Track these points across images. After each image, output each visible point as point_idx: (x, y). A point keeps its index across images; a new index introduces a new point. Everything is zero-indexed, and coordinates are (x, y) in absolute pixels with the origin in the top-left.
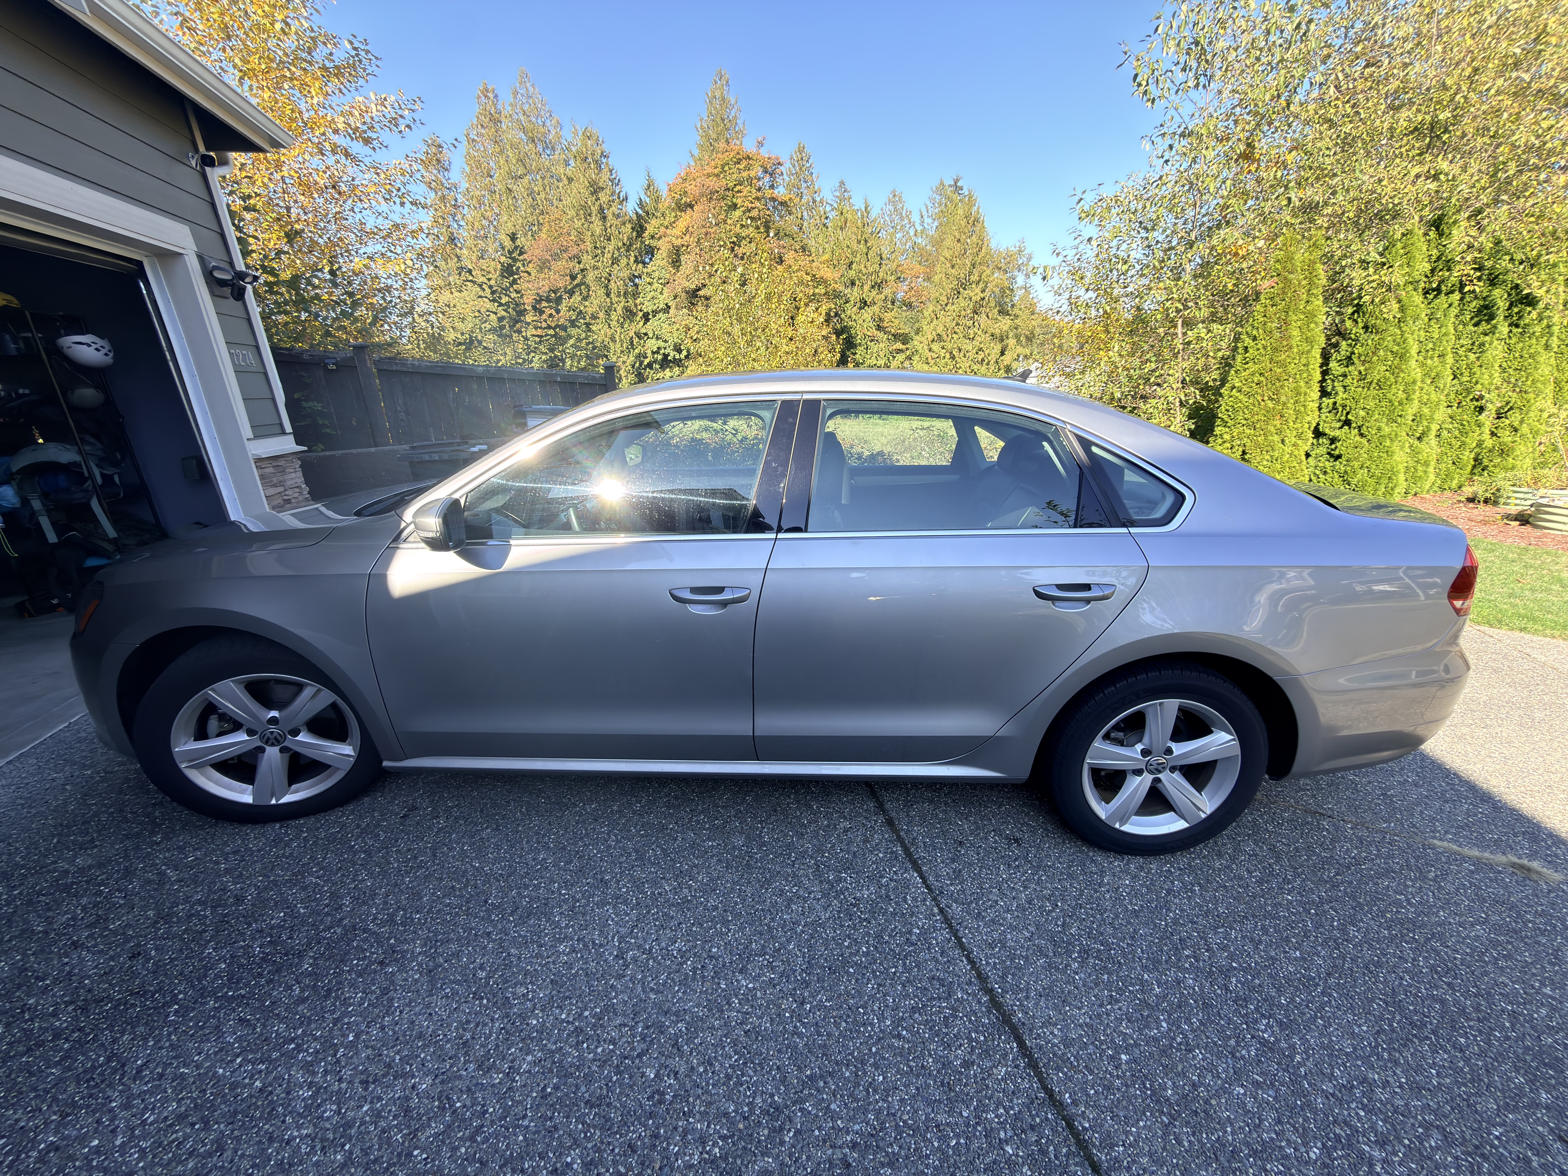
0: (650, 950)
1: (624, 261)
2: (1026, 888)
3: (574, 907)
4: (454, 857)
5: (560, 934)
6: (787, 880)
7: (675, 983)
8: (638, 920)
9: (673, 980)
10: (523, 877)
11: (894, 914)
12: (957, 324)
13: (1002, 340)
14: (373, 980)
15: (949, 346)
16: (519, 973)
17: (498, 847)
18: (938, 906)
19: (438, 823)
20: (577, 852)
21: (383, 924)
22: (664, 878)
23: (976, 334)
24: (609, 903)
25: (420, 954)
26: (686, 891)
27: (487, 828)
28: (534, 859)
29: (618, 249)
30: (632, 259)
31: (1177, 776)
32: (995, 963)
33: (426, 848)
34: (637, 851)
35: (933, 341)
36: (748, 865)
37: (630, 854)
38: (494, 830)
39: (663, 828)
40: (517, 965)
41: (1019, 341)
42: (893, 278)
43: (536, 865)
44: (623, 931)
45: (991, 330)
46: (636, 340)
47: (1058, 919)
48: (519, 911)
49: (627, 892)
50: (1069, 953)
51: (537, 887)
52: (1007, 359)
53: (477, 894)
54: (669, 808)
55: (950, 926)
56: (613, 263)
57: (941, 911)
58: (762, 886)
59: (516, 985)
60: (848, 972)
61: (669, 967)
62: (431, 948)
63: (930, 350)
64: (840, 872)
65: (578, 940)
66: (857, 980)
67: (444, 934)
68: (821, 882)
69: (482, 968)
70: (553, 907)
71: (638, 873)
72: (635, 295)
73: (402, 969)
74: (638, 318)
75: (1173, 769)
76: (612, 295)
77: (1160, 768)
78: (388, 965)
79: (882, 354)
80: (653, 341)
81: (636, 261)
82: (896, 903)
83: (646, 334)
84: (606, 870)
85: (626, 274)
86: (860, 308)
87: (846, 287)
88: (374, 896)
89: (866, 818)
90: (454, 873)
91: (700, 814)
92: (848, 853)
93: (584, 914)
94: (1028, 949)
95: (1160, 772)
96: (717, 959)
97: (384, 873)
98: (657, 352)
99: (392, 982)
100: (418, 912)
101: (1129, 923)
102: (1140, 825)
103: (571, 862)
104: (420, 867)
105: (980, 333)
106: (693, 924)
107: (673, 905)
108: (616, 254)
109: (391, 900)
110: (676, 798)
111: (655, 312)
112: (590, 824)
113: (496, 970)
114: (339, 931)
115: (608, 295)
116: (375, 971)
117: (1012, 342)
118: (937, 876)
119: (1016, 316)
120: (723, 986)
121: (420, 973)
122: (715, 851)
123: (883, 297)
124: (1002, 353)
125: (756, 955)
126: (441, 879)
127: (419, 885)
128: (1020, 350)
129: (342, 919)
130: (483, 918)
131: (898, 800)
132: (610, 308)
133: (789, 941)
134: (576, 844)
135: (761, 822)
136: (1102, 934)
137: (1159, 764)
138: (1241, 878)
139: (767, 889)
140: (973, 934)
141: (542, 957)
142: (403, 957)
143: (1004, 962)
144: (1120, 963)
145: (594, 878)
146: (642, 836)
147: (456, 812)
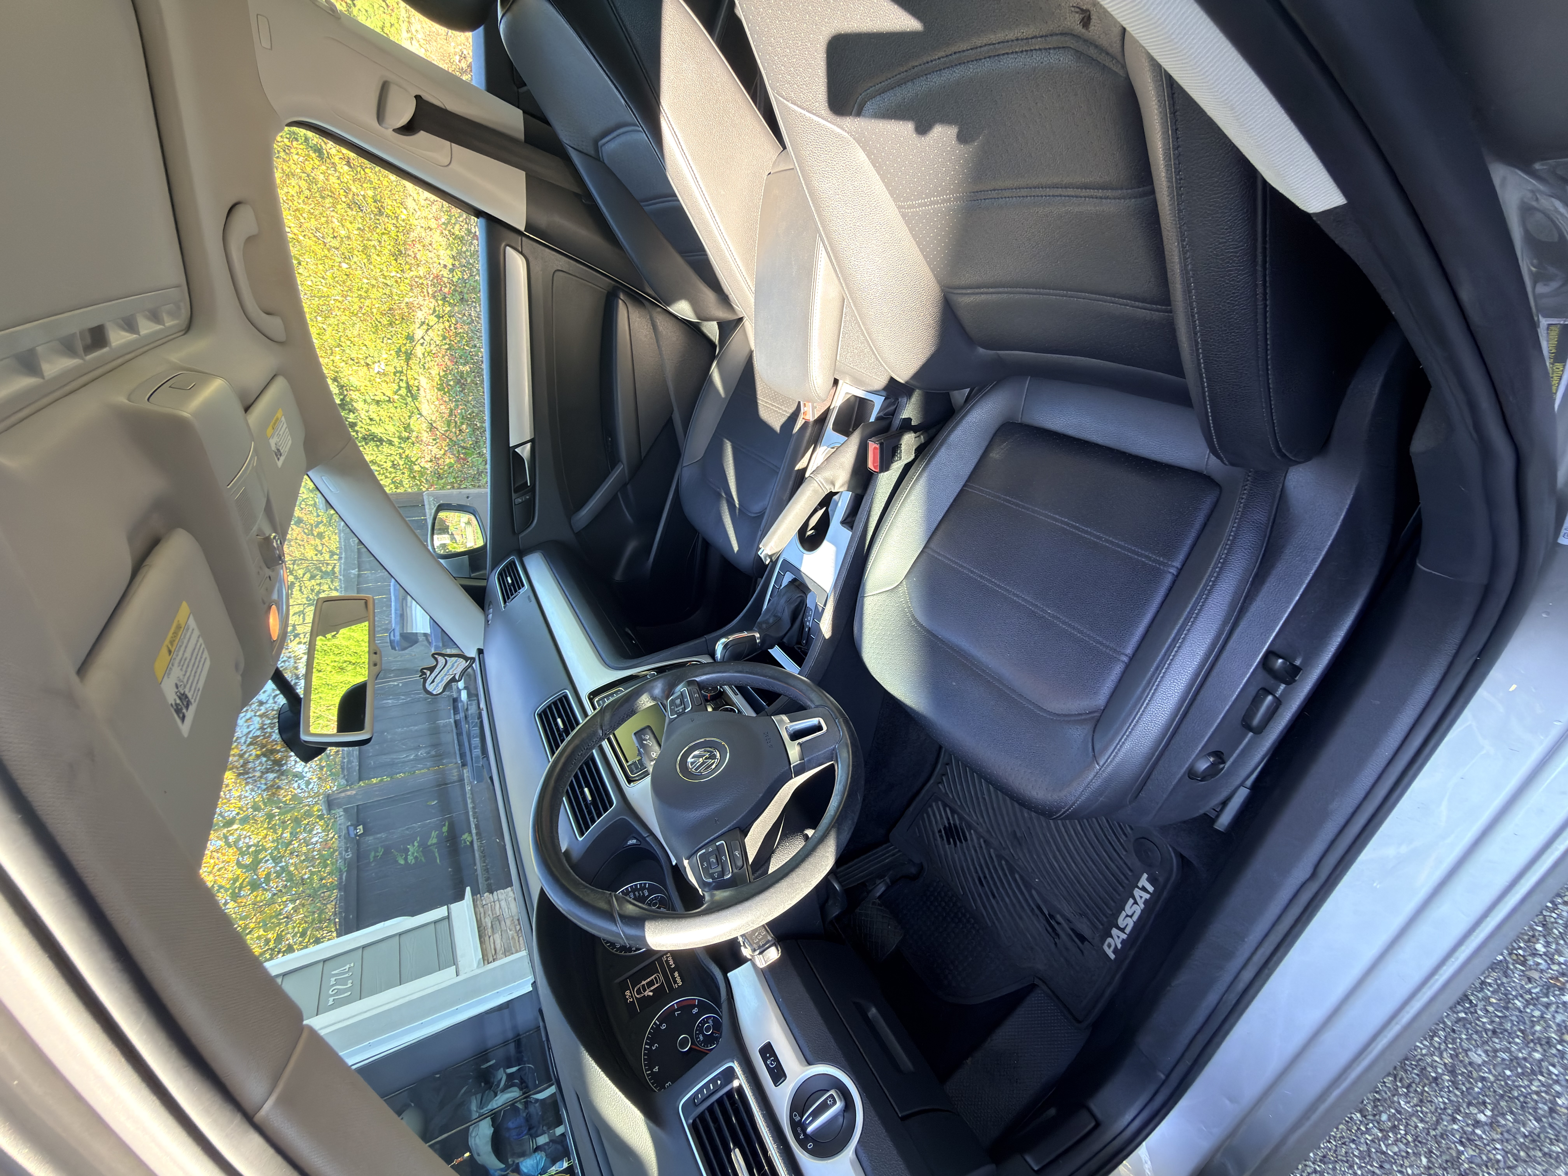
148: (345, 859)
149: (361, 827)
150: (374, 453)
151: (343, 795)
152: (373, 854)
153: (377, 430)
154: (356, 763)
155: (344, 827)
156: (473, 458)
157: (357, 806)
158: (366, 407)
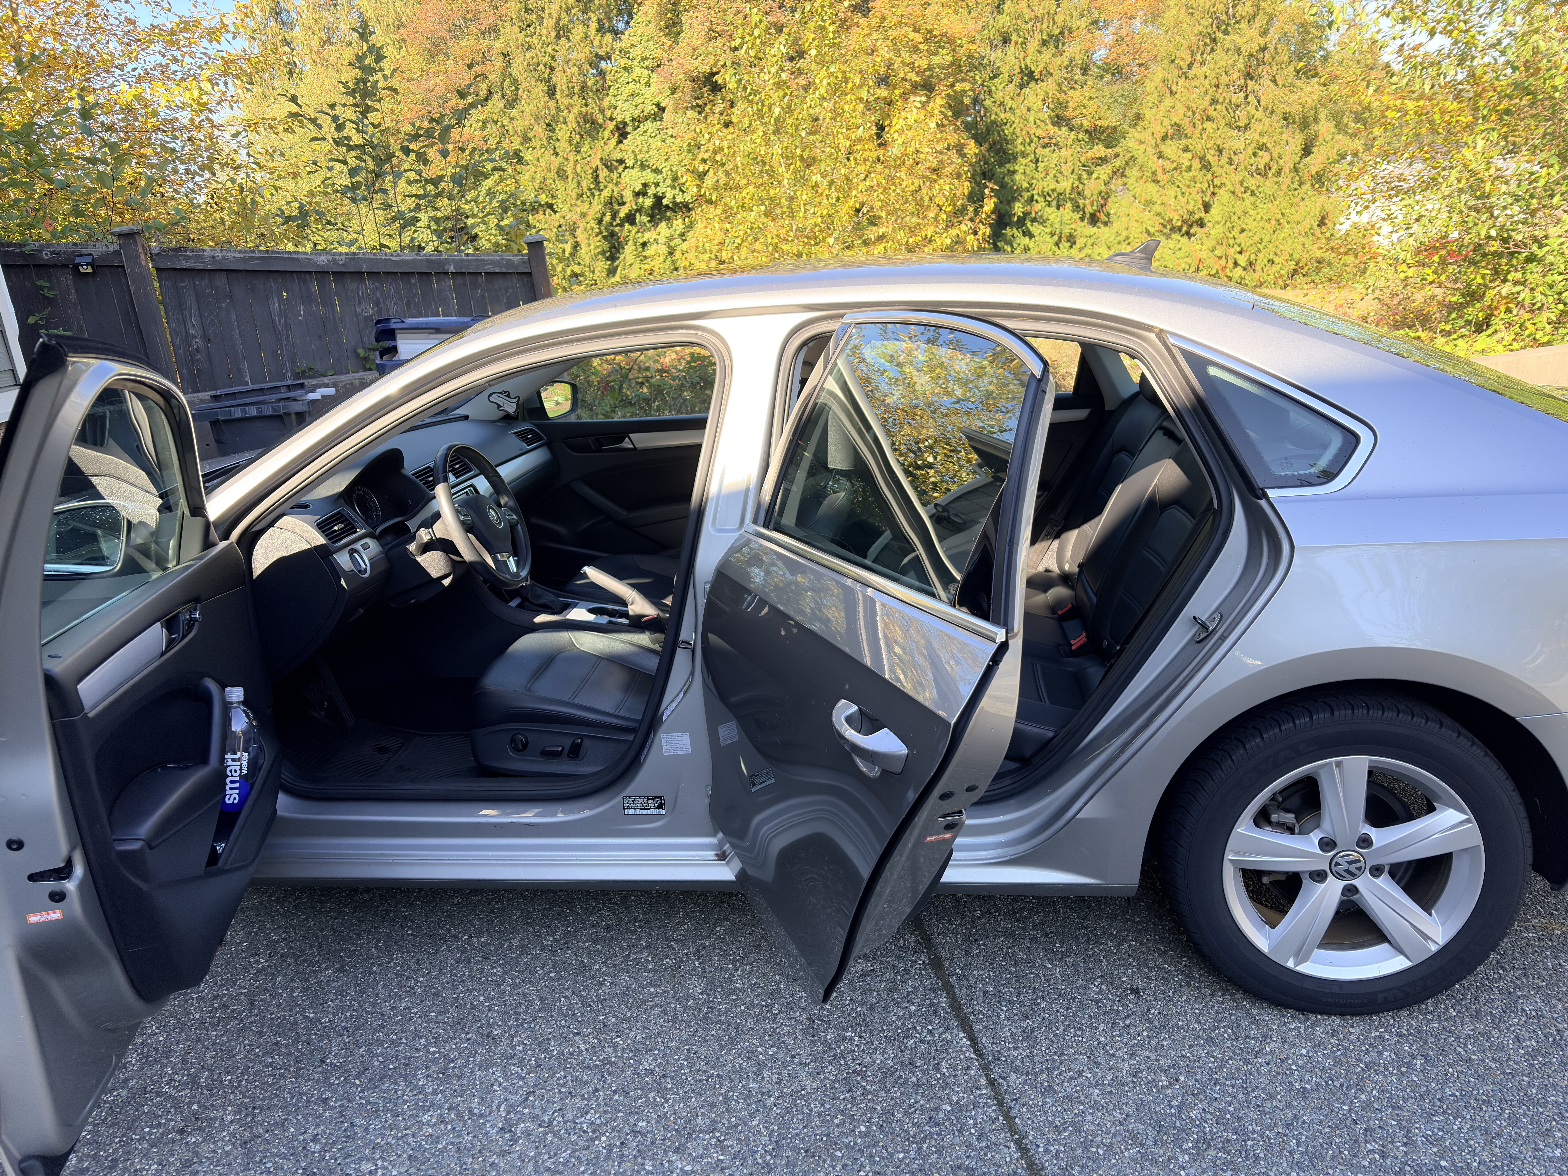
0: (550, 1123)
1: (578, 32)
2: (1133, 1055)
3: (447, 1069)
4: (279, 1006)
5: (425, 1101)
6: (761, 1039)
7: (581, 1163)
8: (536, 1086)
9: (579, 1158)
10: (376, 1031)
11: (917, 1086)
12: (1214, 102)
13: (1305, 125)
14: (171, 1150)
15: (1198, 145)
16: (366, 1146)
17: (342, 993)
18: (987, 1076)
19: (258, 962)
20: (456, 999)
21: (182, 1086)
22: (579, 1034)
23: (1250, 118)
24: (497, 1065)
25: (232, 1122)
26: (609, 1050)
27: (326, 969)
28: (393, 1008)
29: (568, 10)
30: (594, 26)
31: (1384, 882)
32: (1058, 1151)
33: (239, 994)
34: (542, 999)
35: (1164, 138)
36: (706, 1018)
37: (532, 1003)
38: (337, 970)
39: (584, 969)
40: (364, 1137)
41: (1340, 127)
42: (1083, 23)
43: (395, 1015)
44: (513, 1098)
45: (1281, 108)
46: (603, 173)
47: (1174, 1097)
48: (368, 1074)
49: (524, 1051)
50: (1178, 1142)
51: (396, 1043)
52: (1315, 162)
53: (311, 1052)
54: (596, 942)
55: (1001, 1103)
56: (558, 37)
57: (992, 1083)
58: (722, 1046)
59: (360, 1160)
60: (832, 1157)
61: (575, 1143)
62: (247, 1115)
63: (1160, 156)
64: (845, 1030)
65: (449, 1109)
66: (844, 1166)
67: (264, 1099)
68: (813, 1043)
69: (315, 1139)
70: (417, 1069)
71: (541, 1027)
72: (601, 91)
73: (209, 1138)
74: (606, 134)
75: (1376, 871)
76: (558, 95)
77: (1352, 868)
78: (190, 1134)
79: (1066, 169)
80: (635, 172)
81: (600, 29)
82: (923, 1072)
83: (621, 161)
84: (495, 1023)
85: (582, 54)
86: (1021, 86)
87: (994, 47)
88: (168, 1053)
89: (899, 958)
90: (279, 1026)
91: (642, 950)
92: (862, 1005)
93: (459, 1078)
94: (1115, 1135)
95: (1353, 875)
96: (644, 1135)
97: (181, 1026)
98: (642, 193)
99: (196, 1154)
100: (228, 1073)
101: (1289, 1106)
102: (1331, 964)
103: (445, 1012)
104: (231, 1018)
105: (1259, 114)
106: (615, 1092)
107: (589, 1068)
108: (565, 21)
109: (192, 1058)
110: (608, 929)
111: (638, 121)
112: (476, 964)
113: (334, 1143)
114: (124, 1093)
115: (552, 92)
116: (173, 1141)
117: (1324, 127)
118: (995, 1036)
119: (1334, 78)
120: (648, 1168)
121: (233, 1145)
122: (657, 1000)
123: (1064, 60)
124: (1307, 151)
125: (701, 1131)
126: (261, 1033)
127: (229, 1040)
128: (1344, 142)
129: (126, 1080)
130: (318, 1082)
131: (955, 933)
132: (555, 119)
133: (752, 1116)
134: (455, 988)
135: (733, 962)
136: (1239, 1119)
137: (1350, 863)
138: (1501, 1048)
139: (729, 1050)
140: (1032, 1113)
141: (398, 1128)
142: (210, 1125)
143: (1073, 1150)
144: (1256, 1157)
145: (478, 1031)
146: (552, 979)
147: (283, 948)
148: (40, 251)
149: (90, 270)
150: (592, 247)
151: (141, 250)
152: (47, 284)
153: (628, 252)
154: (184, 265)
155: (90, 250)
156: (609, 400)
157: (123, 267)
158: (662, 240)
